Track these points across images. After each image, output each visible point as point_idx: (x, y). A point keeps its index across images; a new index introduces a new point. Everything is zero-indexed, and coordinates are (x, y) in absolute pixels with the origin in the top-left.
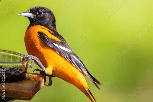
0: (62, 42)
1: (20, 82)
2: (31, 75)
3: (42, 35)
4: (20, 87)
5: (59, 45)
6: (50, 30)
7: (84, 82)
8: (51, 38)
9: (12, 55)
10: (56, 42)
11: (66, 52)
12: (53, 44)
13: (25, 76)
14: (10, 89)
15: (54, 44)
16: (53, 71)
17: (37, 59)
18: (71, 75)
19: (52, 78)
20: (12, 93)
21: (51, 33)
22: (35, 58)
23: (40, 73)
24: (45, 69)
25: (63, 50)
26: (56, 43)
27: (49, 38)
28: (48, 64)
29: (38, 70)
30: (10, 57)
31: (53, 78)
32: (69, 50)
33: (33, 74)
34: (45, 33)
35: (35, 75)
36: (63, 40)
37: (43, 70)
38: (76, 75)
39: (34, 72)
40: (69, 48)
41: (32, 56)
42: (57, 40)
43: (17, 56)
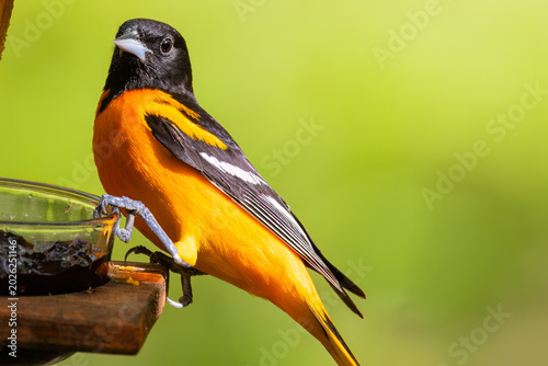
0: (229, 151)
1: (94, 292)
2: (123, 267)
3: (160, 126)
4: (99, 307)
5: (220, 159)
6: (185, 108)
7: (310, 291)
8: (194, 136)
9: (52, 197)
10: (210, 149)
11: (245, 184)
12: (201, 157)
13: (106, 270)
14: (66, 317)
15: (204, 155)
16: (202, 254)
17: (147, 209)
18: (263, 267)
19: (192, 278)
20: (72, 328)
21: (190, 118)
22: (139, 206)
23: (151, 259)
24: (171, 246)
25: (235, 177)
26: (210, 154)
27: (185, 135)
28: (183, 229)
29: (141, 250)
30: (44, 204)
31: (194, 279)
32: (254, 176)
33: (125, 263)
34: (170, 118)
35: (134, 268)
36: (231, 144)
37: (159, 250)
38: (282, 267)
39: (129, 259)
40: (253, 172)
41: (130, 201)
42: (213, 144)
43: (73, 201)
